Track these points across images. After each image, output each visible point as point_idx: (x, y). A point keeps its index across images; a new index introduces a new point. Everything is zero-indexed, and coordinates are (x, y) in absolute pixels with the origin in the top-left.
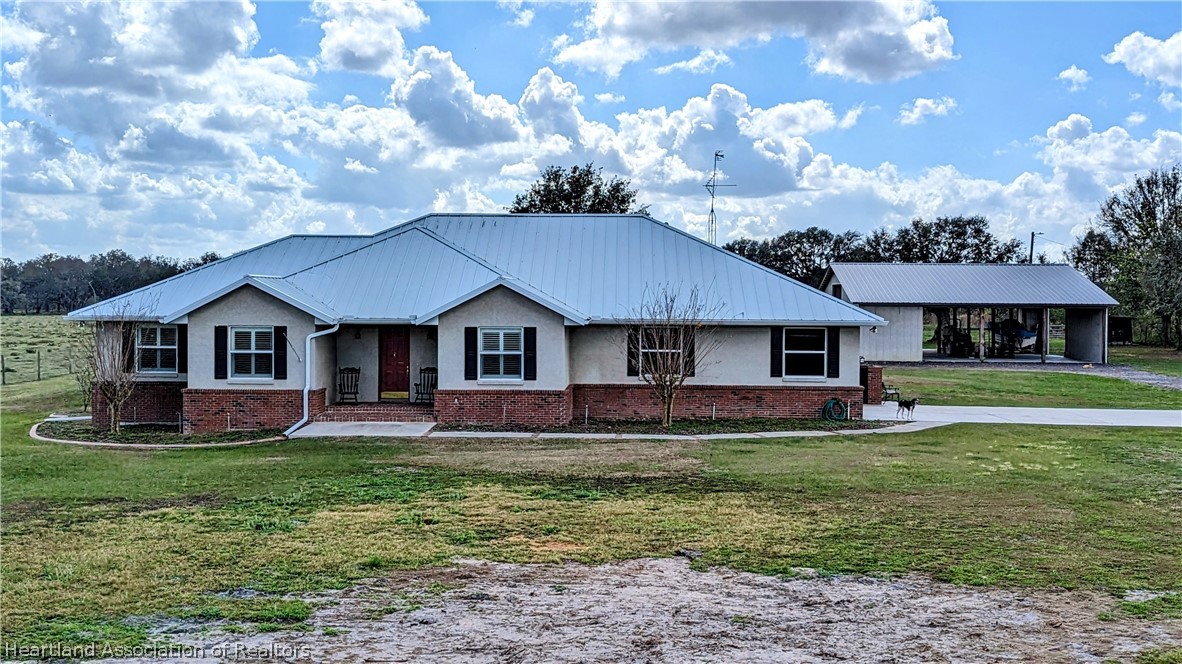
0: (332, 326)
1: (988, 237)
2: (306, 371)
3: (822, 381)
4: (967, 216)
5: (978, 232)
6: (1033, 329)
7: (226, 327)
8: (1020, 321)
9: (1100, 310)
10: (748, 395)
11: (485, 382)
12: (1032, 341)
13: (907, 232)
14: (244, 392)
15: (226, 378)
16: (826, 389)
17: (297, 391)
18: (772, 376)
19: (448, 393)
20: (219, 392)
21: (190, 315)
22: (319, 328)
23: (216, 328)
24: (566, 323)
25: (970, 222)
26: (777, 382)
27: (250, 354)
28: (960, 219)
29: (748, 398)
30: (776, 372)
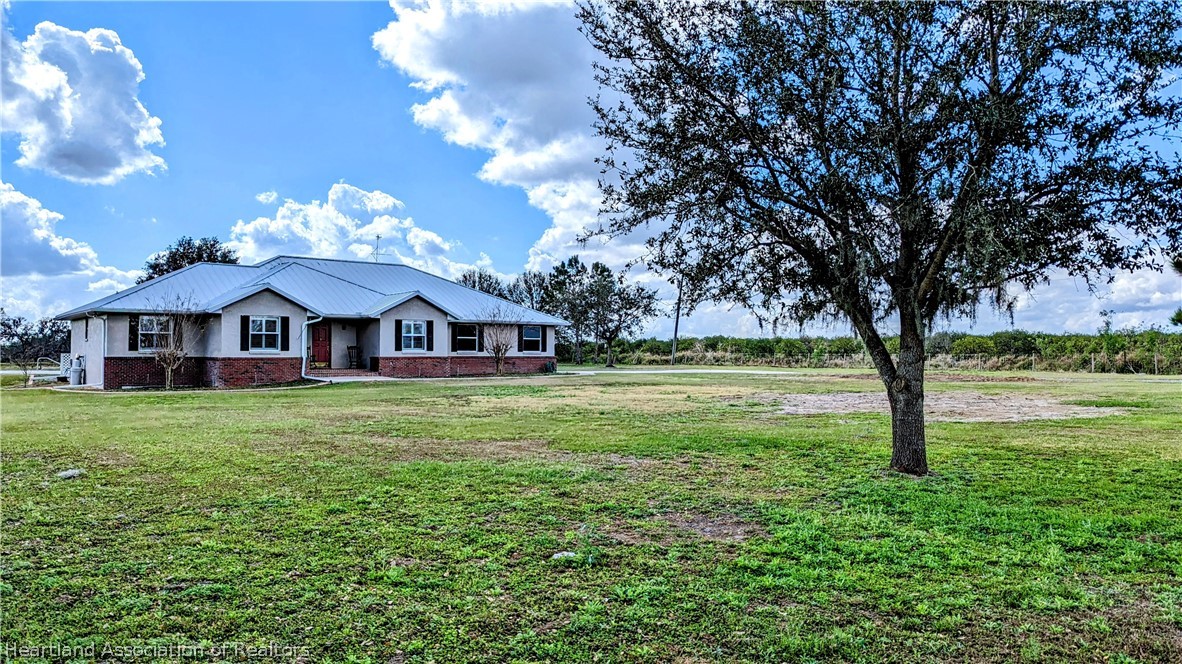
0: (319, 317)
2: (302, 345)
3: (540, 354)
7: (247, 317)
10: (509, 361)
15: (249, 350)
16: (542, 358)
18: (519, 351)
19: (387, 359)
20: (245, 359)
21: (223, 308)
22: (310, 318)
23: (242, 317)
24: (449, 319)
26: (521, 354)
27: (261, 335)
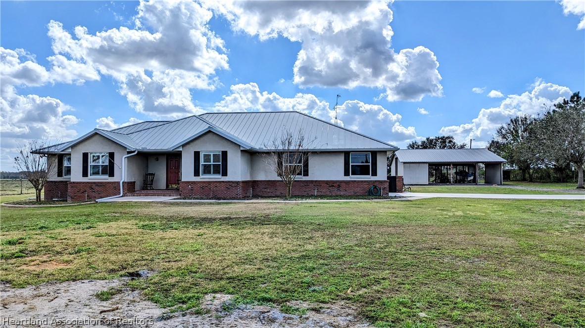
0: (134, 152)
1: (454, 143)
2: (123, 172)
3: (369, 178)
4: (446, 136)
5: (450, 142)
6: (472, 174)
7: (88, 153)
8: (467, 171)
9: (499, 164)
10: (333, 184)
11: (203, 177)
12: (472, 178)
13: (424, 142)
14: (94, 183)
15: (87, 176)
16: (371, 181)
17: (118, 182)
18: (345, 176)
19: (186, 182)
20: (84, 183)
21: (72, 148)
22: (129, 153)
23: (83, 153)
24: (242, 149)
25: (448, 138)
26: (347, 178)
27: (99, 165)
28: (444, 137)
29: (333, 186)
30: (346, 173)
